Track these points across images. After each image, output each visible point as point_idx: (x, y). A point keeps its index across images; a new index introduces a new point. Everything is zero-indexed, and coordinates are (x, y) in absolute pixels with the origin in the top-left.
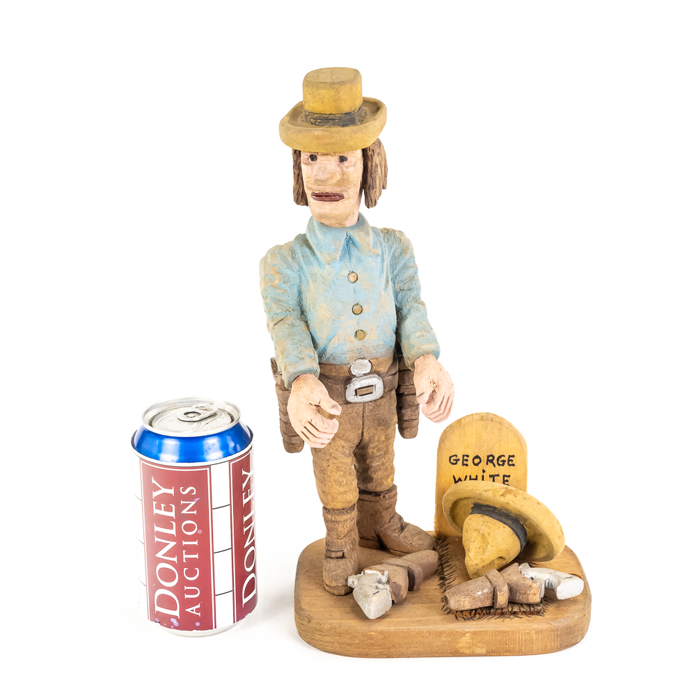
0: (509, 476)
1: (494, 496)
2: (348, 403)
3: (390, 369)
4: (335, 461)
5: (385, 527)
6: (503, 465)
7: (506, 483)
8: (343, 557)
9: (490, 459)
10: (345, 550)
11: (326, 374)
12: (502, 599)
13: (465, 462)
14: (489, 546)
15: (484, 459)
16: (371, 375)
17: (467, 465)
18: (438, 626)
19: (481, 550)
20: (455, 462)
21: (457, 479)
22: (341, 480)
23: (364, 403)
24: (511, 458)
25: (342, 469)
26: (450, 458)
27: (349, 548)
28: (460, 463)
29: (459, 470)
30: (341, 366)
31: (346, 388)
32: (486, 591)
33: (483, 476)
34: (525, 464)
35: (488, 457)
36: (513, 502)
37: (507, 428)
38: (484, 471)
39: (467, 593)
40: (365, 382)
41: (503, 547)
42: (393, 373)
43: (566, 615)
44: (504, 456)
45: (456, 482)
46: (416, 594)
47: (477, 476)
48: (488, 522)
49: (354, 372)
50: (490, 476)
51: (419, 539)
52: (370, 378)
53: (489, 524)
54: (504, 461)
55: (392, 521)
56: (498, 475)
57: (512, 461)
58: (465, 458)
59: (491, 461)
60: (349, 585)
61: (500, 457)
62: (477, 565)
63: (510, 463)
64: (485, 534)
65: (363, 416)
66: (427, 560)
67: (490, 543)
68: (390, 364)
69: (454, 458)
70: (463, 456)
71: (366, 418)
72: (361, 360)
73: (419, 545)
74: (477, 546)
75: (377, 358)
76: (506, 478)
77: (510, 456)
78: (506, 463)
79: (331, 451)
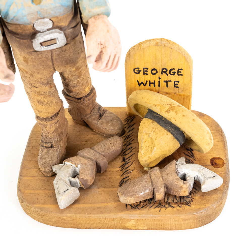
0: (178, 82)
1: (161, 111)
2: (36, 51)
3: (70, 22)
4: (36, 89)
5: (88, 116)
6: (174, 75)
7: (176, 86)
8: (52, 146)
9: (164, 71)
10: (53, 143)
11: (14, 31)
12: (160, 196)
13: (145, 72)
14: (155, 148)
15: (160, 70)
16: (53, 30)
17: (147, 74)
18: (111, 215)
19: (150, 149)
20: (138, 72)
21: (140, 83)
22: (43, 100)
23: (51, 51)
24: (180, 71)
25: (43, 93)
26: (134, 70)
27: (56, 140)
28: (142, 73)
29: (141, 77)
30: (25, 25)
31: (32, 42)
32: (147, 191)
33: (159, 82)
34: (190, 75)
35: (163, 69)
36: (174, 118)
37: (176, 51)
38: (160, 78)
39: (132, 193)
40: (48, 37)
41: (165, 149)
42: (73, 26)
43: (207, 205)
44: (174, 69)
45: (140, 85)
46: (102, 177)
47: (154, 81)
48: (156, 129)
49: (38, 28)
50: (165, 81)
51: (112, 125)
52: (52, 33)
53: (157, 130)
54: (174, 73)
55: (92, 112)
56: (170, 81)
57: (181, 72)
58: (145, 70)
59: (165, 72)
60: (53, 171)
61: (172, 70)
62: (146, 161)
63: (179, 73)
64: (153, 138)
65: (52, 59)
66: (112, 150)
67: (156, 146)
68: (70, 19)
69: (137, 69)
70: (144, 69)
71: (54, 60)
72: (42, 20)
73: (111, 129)
74: (148, 145)
75: (57, 17)
76: (176, 83)
77: (179, 69)
78: (176, 74)
79: (32, 82)
